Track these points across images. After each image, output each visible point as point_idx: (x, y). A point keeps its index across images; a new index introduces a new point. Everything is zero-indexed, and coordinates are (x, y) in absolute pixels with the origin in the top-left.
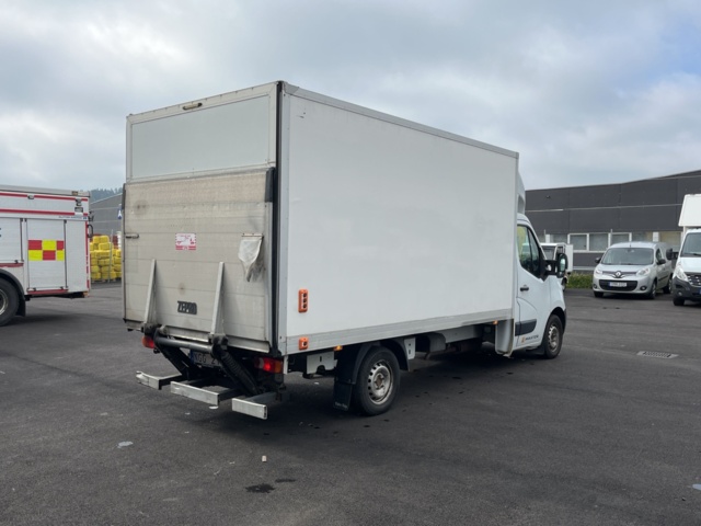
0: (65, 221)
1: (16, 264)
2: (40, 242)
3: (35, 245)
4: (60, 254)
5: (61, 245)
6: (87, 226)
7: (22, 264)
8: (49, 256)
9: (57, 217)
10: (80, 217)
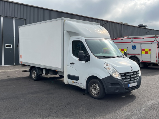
0: (151, 44)
1: (139, 55)
2: (145, 49)
3: (143, 50)
4: (149, 52)
5: (150, 50)
6: (157, 45)
7: (140, 55)
8: (147, 53)
9: (149, 43)
10: (155, 42)
